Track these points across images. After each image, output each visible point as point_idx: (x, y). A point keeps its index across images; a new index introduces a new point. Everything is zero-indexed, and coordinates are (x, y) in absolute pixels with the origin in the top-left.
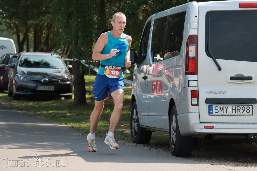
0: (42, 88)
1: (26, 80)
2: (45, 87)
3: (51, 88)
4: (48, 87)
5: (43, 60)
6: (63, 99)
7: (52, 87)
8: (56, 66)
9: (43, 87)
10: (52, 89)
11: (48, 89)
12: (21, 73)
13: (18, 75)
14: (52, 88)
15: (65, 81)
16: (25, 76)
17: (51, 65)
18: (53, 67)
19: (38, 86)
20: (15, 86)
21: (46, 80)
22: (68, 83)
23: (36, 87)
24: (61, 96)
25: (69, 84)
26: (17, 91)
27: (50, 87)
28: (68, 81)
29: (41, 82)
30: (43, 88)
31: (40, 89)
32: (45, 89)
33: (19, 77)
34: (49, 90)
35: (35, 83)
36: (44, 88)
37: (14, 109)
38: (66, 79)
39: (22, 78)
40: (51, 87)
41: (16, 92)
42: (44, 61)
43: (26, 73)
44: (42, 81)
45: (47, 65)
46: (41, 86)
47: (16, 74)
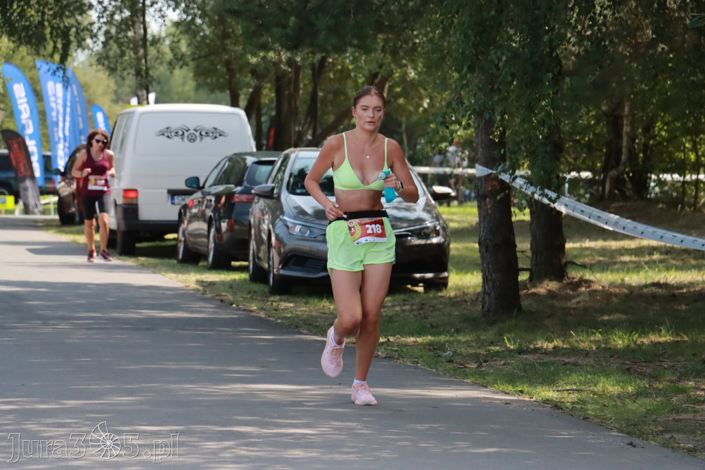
1: (311, 232)
6: (420, 289)
12: (295, 211)
13: (286, 218)
15: (427, 236)
16: (306, 221)
20: (279, 253)
22: (435, 240)
24: (415, 282)
25: (439, 245)
26: (282, 268)
28: (438, 234)
33: (290, 225)
37: (305, 332)
38: (427, 228)
39: (298, 228)
41: (282, 272)
43: (309, 211)
47: (281, 217)
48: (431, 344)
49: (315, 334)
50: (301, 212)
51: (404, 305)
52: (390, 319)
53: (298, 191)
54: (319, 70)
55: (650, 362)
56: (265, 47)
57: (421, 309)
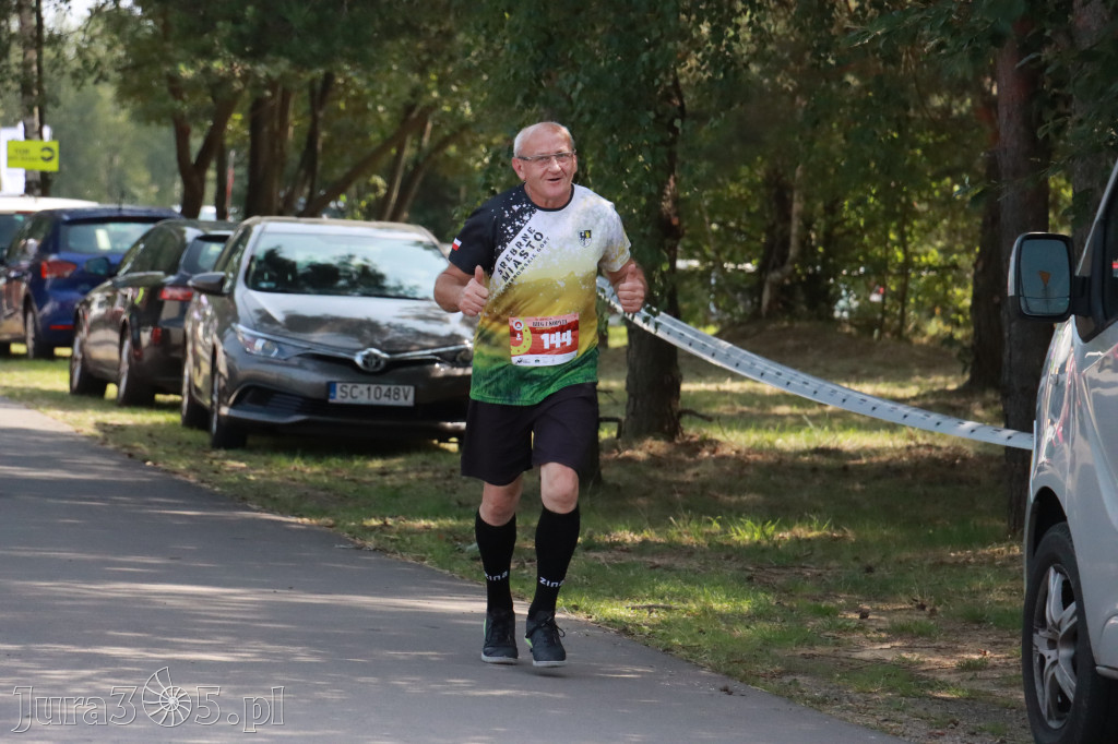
0: (356, 392)
1: (280, 350)
2: (373, 387)
3: (402, 394)
4: (384, 388)
5: (351, 257)
6: (452, 446)
7: (407, 388)
8: (416, 287)
9: (363, 387)
10: (406, 398)
11: (385, 401)
12: (256, 317)
13: (240, 327)
14: (405, 396)
16: (274, 333)
17: (390, 283)
18: (401, 292)
19: (339, 386)
21: (376, 356)
23: (330, 387)
24: (445, 435)
26: (233, 407)
27: (393, 387)
29: (351, 363)
30: (362, 393)
31: (348, 400)
32: (373, 401)
33: (247, 338)
34: (391, 402)
35: (322, 371)
36: (366, 393)
37: (255, 507)
38: (466, 350)
39: (259, 344)
40: (401, 387)
41: (233, 413)
42: (357, 262)
43: (279, 317)
44: (359, 360)
45: (369, 282)
46: (350, 386)
47: (233, 325)
48: (451, 531)
49: (272, 511)
50: (266, 318)
51: (424, 470)
52: (396, 492)
53: (264, 285)
54: (322, 93)
55: (785, 567)
56: (208, 53)
57: (449, 477)
